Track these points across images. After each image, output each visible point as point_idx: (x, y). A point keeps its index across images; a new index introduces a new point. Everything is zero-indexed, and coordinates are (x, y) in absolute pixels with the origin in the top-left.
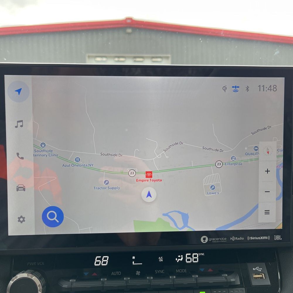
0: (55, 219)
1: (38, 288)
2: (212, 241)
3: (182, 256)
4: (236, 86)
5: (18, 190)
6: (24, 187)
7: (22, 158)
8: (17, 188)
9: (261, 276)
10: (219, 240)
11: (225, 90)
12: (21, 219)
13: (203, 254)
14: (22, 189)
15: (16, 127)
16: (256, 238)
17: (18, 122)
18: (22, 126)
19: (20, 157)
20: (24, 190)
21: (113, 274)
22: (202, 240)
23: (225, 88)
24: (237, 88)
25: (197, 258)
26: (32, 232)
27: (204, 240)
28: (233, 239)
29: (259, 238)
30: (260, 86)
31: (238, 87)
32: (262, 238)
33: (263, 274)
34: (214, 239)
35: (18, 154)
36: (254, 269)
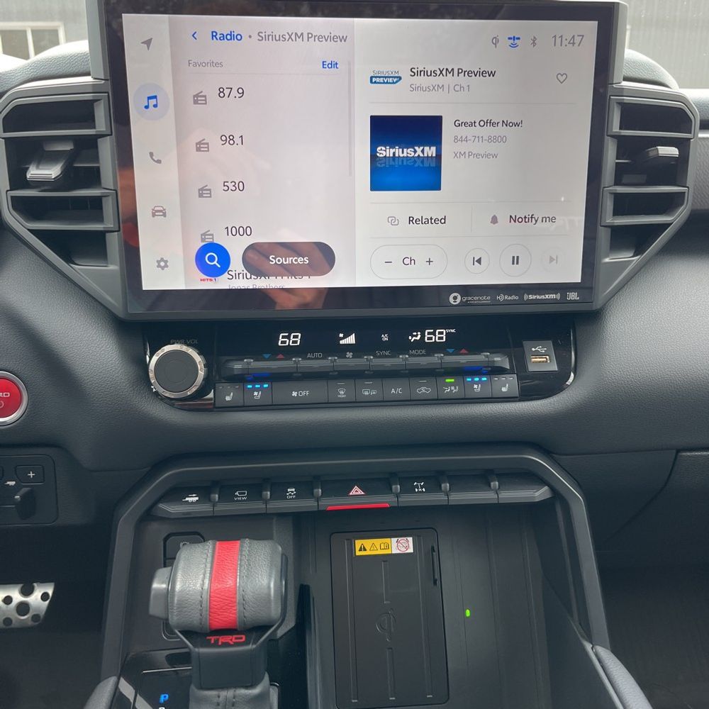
0: (215, 263)
1: (199, 366)
2: (467, 301)
3: (419, 333)
4: (514, 37)
5: (154, 215)
6: (164, 210)
7: (159, 162)
8: (153, 213)
9: (545, 359)
10: (479, 300)
11: (495, 44)
12: (162, 264)
13: (453, 331)
14: (161, 214)
15: (147, 107)
16: (538, 297)
17: (149, 98)
18: (155, 106)
19: (156, 160)
20: (164, 215)
21: (309, 356)
22: (451, 300)
23: (495, 41)
24: (516, 41)
25: (444, 336)
26: (180, 285)
27: (455, 299)
28: (501, 298)
29: (543, 297)
30: (555, 36)
31: (519, 39)
32: (547, 296)
33: (548, 357)
34: (470, 298)
35: (151, 154)
36: (533, 349)
